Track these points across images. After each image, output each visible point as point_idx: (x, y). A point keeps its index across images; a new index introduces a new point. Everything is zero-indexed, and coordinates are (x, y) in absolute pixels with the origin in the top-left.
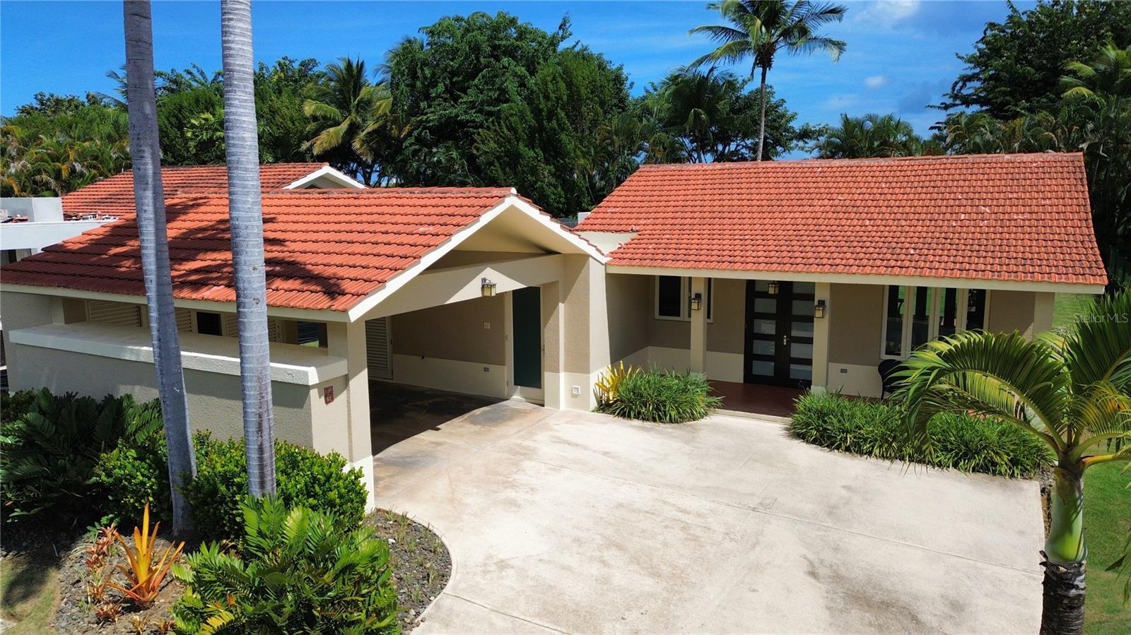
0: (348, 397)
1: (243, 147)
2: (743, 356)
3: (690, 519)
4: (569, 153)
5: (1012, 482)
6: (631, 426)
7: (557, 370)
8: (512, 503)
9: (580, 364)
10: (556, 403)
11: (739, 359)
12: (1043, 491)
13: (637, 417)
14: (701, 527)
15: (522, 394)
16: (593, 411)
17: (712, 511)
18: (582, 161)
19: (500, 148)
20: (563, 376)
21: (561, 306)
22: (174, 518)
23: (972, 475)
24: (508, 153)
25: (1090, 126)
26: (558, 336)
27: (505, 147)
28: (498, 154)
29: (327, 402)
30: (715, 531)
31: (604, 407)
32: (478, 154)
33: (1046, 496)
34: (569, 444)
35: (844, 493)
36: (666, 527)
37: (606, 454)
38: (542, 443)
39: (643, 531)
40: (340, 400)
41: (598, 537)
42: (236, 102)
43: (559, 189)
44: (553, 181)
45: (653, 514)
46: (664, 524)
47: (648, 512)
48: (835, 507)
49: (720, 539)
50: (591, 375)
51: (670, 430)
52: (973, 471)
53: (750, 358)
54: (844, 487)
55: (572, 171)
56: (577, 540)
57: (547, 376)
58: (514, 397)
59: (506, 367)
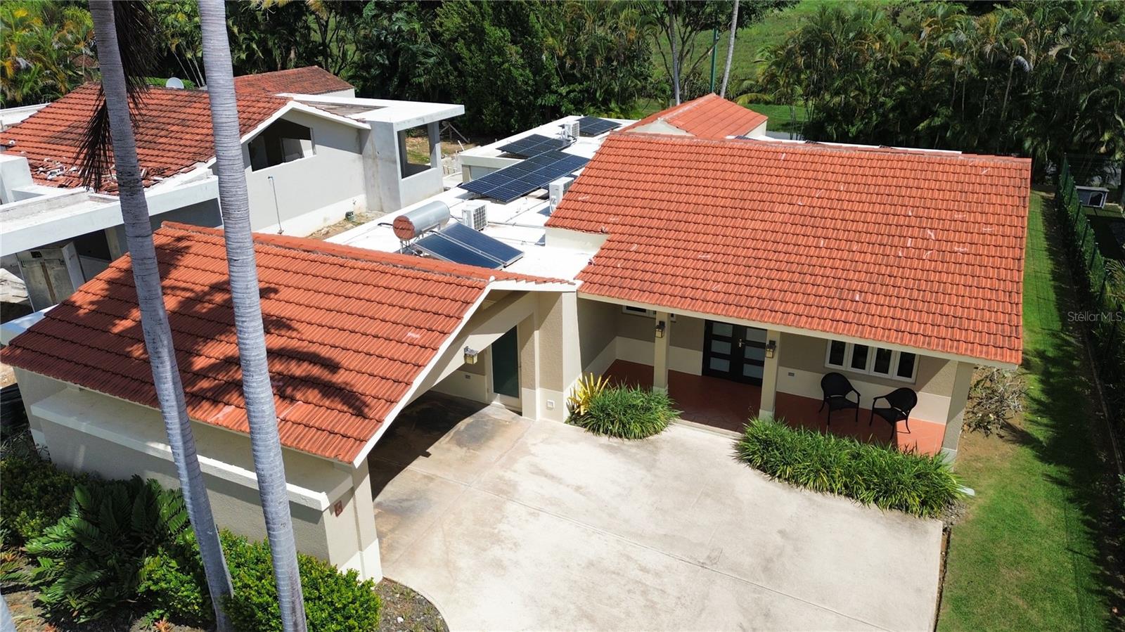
0: (355, 503)
1: (262, 417)
2: (702, 353)
3: (649, 580)
4: (537, 32)
5: (921, 522)
6: (601, 446)
7: (533, 387)
8: (498, 565)
9: (554, 381)
10: (533, 414)
11: (699, 355)
12: (945, 530)
13: (606, 432)
14: (657, 589)
15: (501, 400)
16: (566, 422)
17: (667, 567)
18: (550, 40)
19: (464, 22)
20: (539, 391)
21: (537, 333)
22: (217, 619)
23: (888, 512)
24: (472, 28)
25: (1063, 30)
26: (534, 359)
27: (469, 21)
28: (462, 29)
29: (337, 515)
30: (669, 595)
31: (575, 418)
32: (441, 30)
33: (946, 536)
34: (546, 476)
35: (779, 539)
36: (629, 591)
37: (578, 489)
38: (520, 473)
39: (610, 598)
40: (348, 508)
41: (572, 607)
42: (255, 384)
43: (527, 72)
44: (521, 61)
45: (618, 574)
46: (627, 588)
47: (614, 573)
48: (770, 560)
49: (673, 605)
50: (564, 393)
51: (634, 450)
52: (890, 507)
53: (708, 355)
54: (780, 532)
55: (541, 52)
56: (555, 611)
57: (524, 391)
58: (494, 403)
59: (486, 377)
